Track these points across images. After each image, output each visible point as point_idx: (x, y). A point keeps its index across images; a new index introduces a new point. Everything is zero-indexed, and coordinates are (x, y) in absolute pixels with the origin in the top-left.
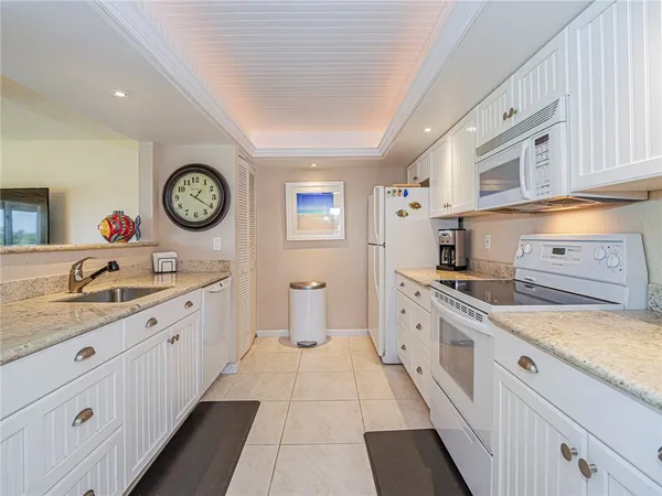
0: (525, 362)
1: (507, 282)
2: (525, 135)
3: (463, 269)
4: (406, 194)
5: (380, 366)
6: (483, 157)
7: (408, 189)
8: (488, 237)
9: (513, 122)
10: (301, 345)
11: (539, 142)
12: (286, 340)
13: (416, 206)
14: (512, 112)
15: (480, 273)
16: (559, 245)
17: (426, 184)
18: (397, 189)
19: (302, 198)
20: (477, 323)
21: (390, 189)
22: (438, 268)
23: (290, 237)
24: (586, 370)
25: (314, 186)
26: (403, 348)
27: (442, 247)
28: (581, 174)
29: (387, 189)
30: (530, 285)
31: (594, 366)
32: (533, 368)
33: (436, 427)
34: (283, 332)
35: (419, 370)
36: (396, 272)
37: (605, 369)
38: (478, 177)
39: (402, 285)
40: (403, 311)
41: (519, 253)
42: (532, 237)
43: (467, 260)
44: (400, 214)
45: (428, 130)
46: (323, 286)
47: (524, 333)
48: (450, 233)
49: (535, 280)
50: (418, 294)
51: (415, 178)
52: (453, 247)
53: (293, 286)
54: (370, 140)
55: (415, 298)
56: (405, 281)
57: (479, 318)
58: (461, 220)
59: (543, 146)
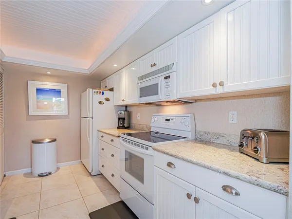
0: (170, 165)
1: (147, 132)
2: (160, 75)
3: (128, 128)
4: (103, 94)
5: (90, 177)
6: (141, 81)
7: (104, 91)
8: (139, 114)
9: (154, 69)
10: (41, 176)
11: (166, 78)
12: (30, 174)
13: (107, 100)
14: (155, 64)
15: (135, 129)
16: (168, 118)
17: (112, 90)
18: (99, 91)
19: (39, 91)
20: (146, 151)
21: (96, 90)
22: (118, 128)
23: (31, 113)
24: (197, 164)
25: (47, 85)
26: (103, 166)
27: (119, 119)
28: (181, 92)
29: (94, 90)
30: (157, 133)
31: (200, 162)
32: (173, 166)
33: (123, 199)
34: (28, 170)
35: (113, 175)
36: (98, 131)
37: (203, 163)
38: (139, 90)
39: (102, 137)
40: (103, 149)
41: (153, 120)
42: (157, 114)
43: (129, 124)
44: (100, 103)
45: (115, 65)
46: (55, 140)
47: (170, 153)
48: (123, 112)
49: (159, 131)
50: (112, 140)
51: (106, 87)
52: (124, 119)
53: (34, 142)
54: (85, 65)
55: (111, 143)
56: (104, 135)
57: (147, 149)
58: (126, 107)
59: (167, 80)
